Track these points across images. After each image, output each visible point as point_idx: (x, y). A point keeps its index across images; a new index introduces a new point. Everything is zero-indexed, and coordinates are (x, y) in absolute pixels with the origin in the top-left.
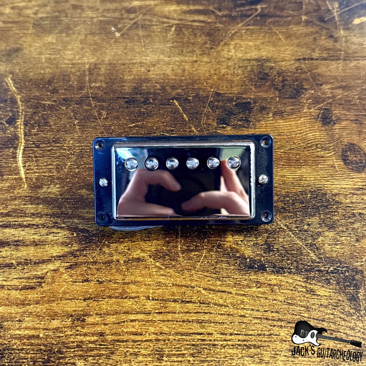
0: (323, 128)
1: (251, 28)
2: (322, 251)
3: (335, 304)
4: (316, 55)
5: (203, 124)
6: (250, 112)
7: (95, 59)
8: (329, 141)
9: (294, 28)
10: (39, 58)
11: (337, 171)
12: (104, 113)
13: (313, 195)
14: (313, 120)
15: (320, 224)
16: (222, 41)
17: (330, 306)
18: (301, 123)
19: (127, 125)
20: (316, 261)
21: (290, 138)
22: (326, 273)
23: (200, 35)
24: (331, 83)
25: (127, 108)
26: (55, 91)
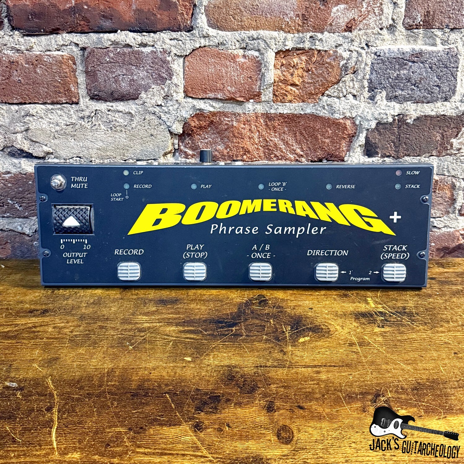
0: (267, 415)
1: (227, 343)
4: (269, 364)
5: (185, 411)
6: (218, 403)
7: (113, 365)
8: (270, 423)
9: (257, 344)
10: (72, 364)
11: (272, 444)
12: (115, 403)
13: (254, 459)
14: (261, 409)
16: (205, 352)
18: (253, 411)
19: (131, 411)
21: (244, 421)
23: (190, 348)
24: (277, 383)
25: (132, 399)
26: (82, 388)
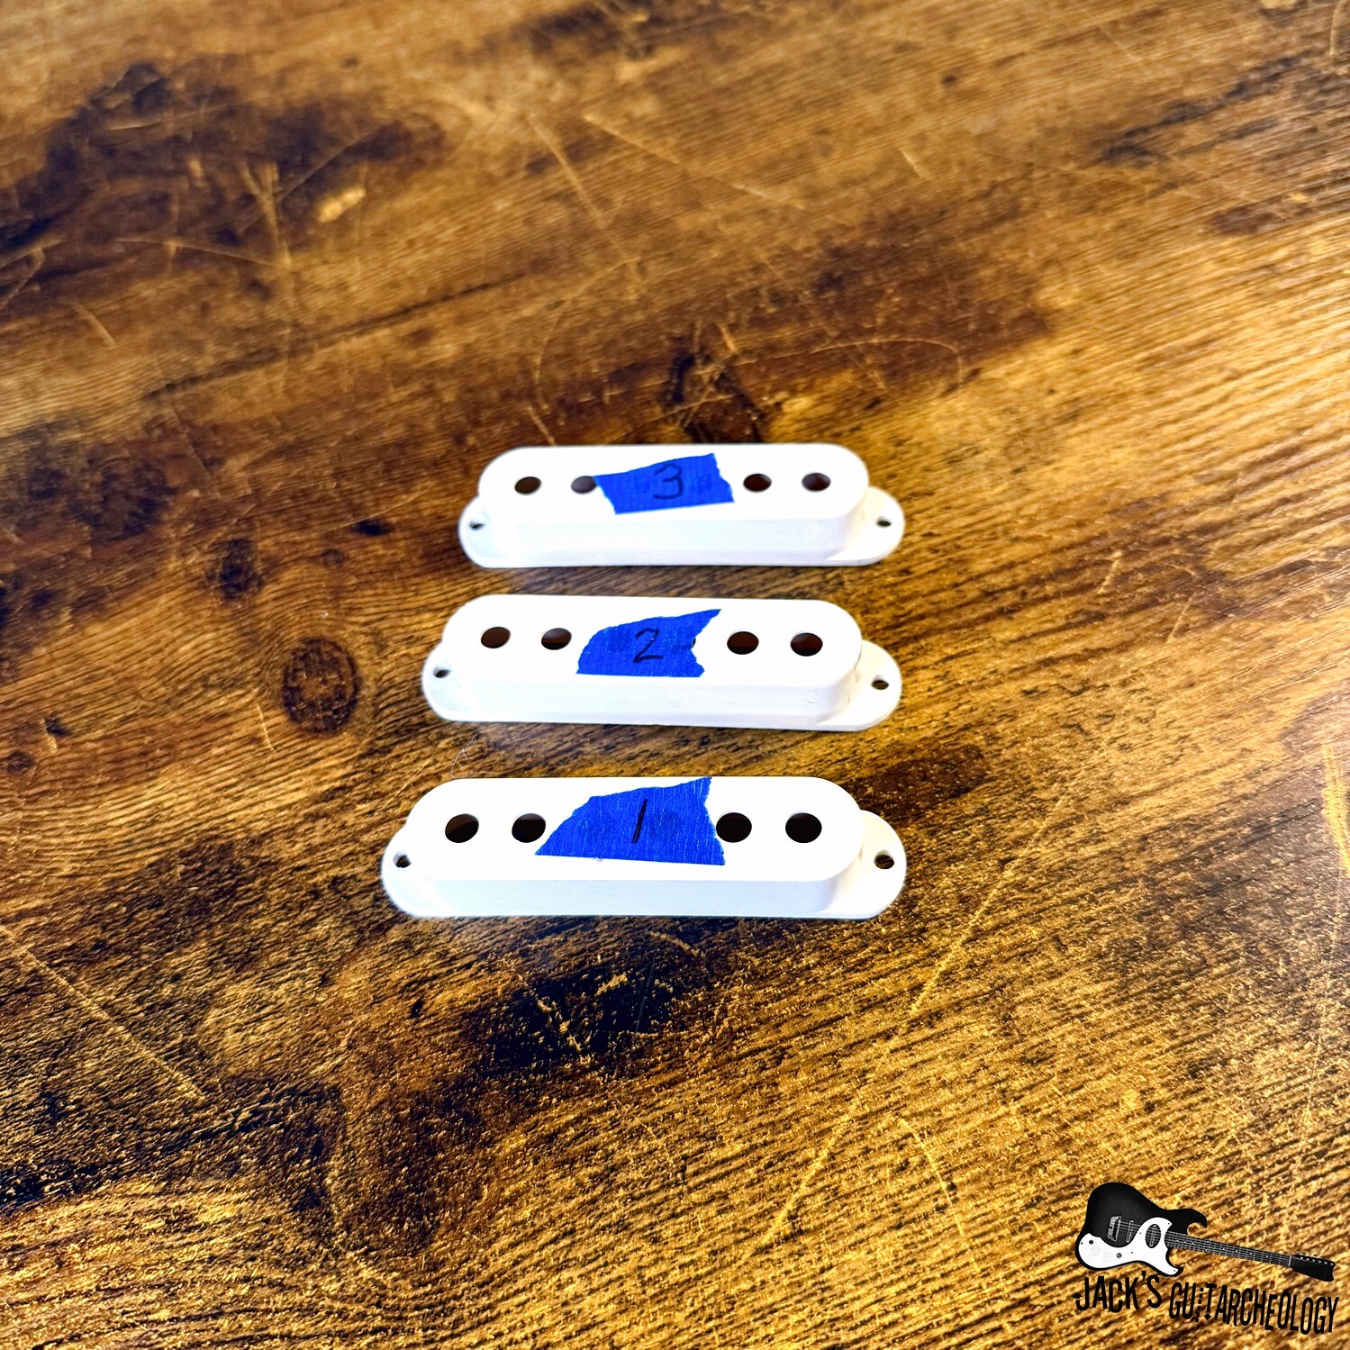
0: (227, 613)
2: (216, 1060)
3: (253, 1241)
8: (243, 651)
9: (146, 291)
11: (267, 752)
13: (193, 862)
14: (196, 593)
15: (210, 963)
17: (240, 1253)
18: (160, 615)
20: (198, 1104)
21: (126, 679)
22: (229, 1137)
24: (252, 446)
